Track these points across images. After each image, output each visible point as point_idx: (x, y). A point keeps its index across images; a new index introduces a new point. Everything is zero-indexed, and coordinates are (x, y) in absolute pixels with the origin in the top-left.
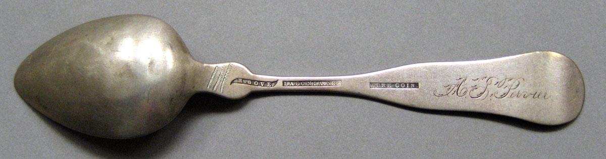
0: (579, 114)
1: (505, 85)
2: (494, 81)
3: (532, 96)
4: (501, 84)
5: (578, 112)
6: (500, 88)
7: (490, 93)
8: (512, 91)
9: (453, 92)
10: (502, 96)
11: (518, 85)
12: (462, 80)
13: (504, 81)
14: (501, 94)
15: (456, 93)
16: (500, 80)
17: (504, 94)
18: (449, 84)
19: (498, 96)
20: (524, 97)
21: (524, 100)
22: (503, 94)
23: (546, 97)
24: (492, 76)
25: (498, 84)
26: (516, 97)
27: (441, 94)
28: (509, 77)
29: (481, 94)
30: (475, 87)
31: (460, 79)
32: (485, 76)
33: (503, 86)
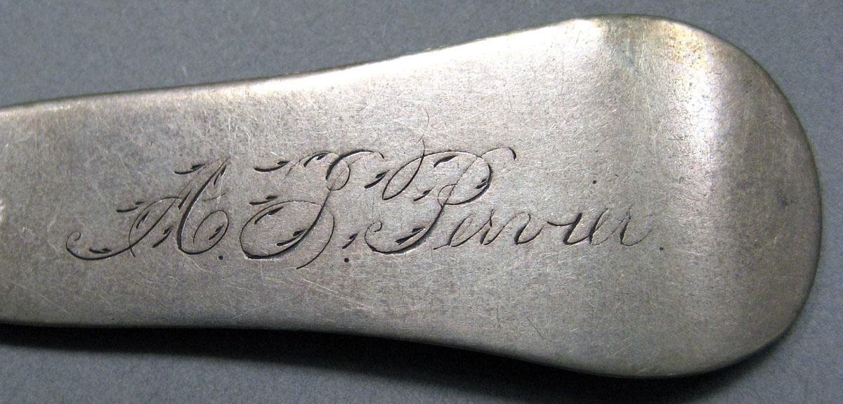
0: (800, 311)
1: (421, 184)
2: (365, 167)
3: (559, 232)
4: (397, 183)
5: (797, 298)
6: (389, 203)
7: (344, 230)
8: (453, 215)
9: (157, 233)
10: (403, 243)
11: (485, 184)
12: (203, 175)
13: (409, 169)
14: (400, 233)
15: (173, 238)
16: (392, 164)
17: (416, 230)
18: (138, 197)
19: (385, 240)
20: (516, 241)
21: (519, 258)
22: (407, 230)
23: (631, 235)
24: (355, 144)
25: (381, 185)
26: (474, 243)
27: (100, 247)
28: (439, 144)
29: (301, 234)
30: (272, 205)
31: (195, 167)
32: (320, 147)
33: (411, 192)
